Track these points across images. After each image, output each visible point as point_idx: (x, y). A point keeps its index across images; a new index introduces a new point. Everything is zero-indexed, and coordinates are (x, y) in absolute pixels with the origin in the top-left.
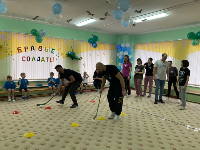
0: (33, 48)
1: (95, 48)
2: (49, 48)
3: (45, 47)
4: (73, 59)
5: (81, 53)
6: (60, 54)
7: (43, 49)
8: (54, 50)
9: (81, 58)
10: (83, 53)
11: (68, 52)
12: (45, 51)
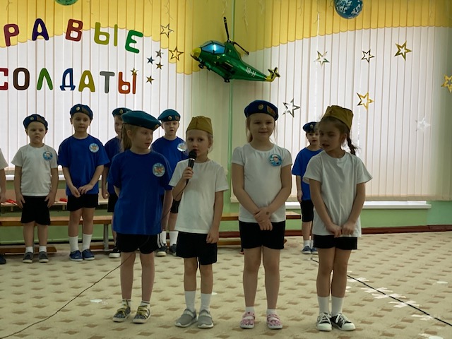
0: (40, 31)
2: (116, 27)
3: (98, 26)
4: (227, 79)
5: (275, 49)
6: (165, 53)
7: (88, 34)
8: (140, 35)
9: (275, 74)
10: (283, 47)
11: (202, 44)
12: (97, 40)
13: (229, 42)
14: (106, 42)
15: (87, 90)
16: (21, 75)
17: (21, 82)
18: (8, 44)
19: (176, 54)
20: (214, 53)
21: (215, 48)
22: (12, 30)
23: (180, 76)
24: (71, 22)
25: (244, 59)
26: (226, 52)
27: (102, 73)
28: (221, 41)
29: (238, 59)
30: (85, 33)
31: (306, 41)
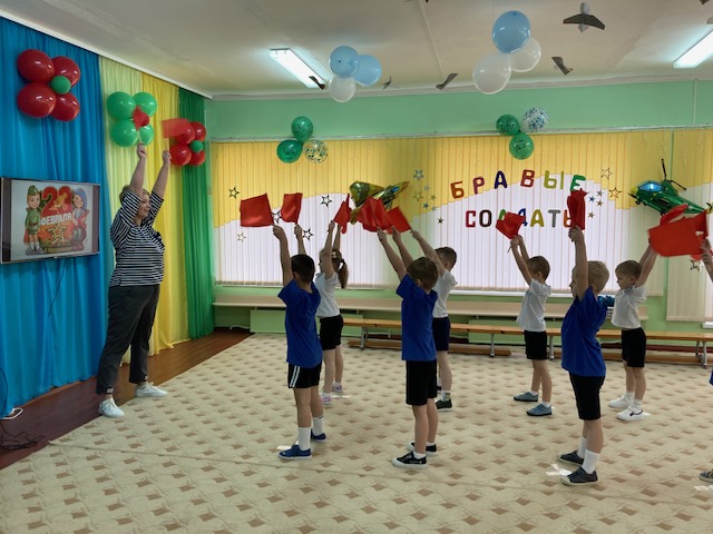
0: (501, 180)
6: (605, 193)
7: (538, 181)
8: (583, 179)
11: (639, 184)
12: (546, 186)
13: (666, 181)
14: (554, 187)
15: (537, 225)
16: (486, 216)
17: (485, 221)
18: (476, 192)
19: (615, 192)
20: (651, 192)
21: (652, 187)
22: (479, 182)
23: (619, 211)
24: (525, 171)
25: (681, 194)
26: (663, 189)
27: (550, 211)
28: (657, 180)
29: (674, 194)
30: (536, 180)
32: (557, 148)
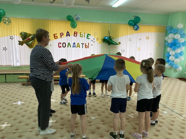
0: (68, 34)
1: (137, 31)
2: (85, 33)
4: (109, 45)
6: (95, 39)
8: (90, 35)
9: (120, 43)
10: (121, 37)
12: (80, 36)
13: (109, 36)
15: (78, 47)
16: (64, 44)
18: (61, 37)
19: (98, 39)
21: (106, 38)
22: (62, 34)
26: (109, 39)
29: (112, 40)
30: (78, 35)
31: (126, 36)
32: (83, 26)
